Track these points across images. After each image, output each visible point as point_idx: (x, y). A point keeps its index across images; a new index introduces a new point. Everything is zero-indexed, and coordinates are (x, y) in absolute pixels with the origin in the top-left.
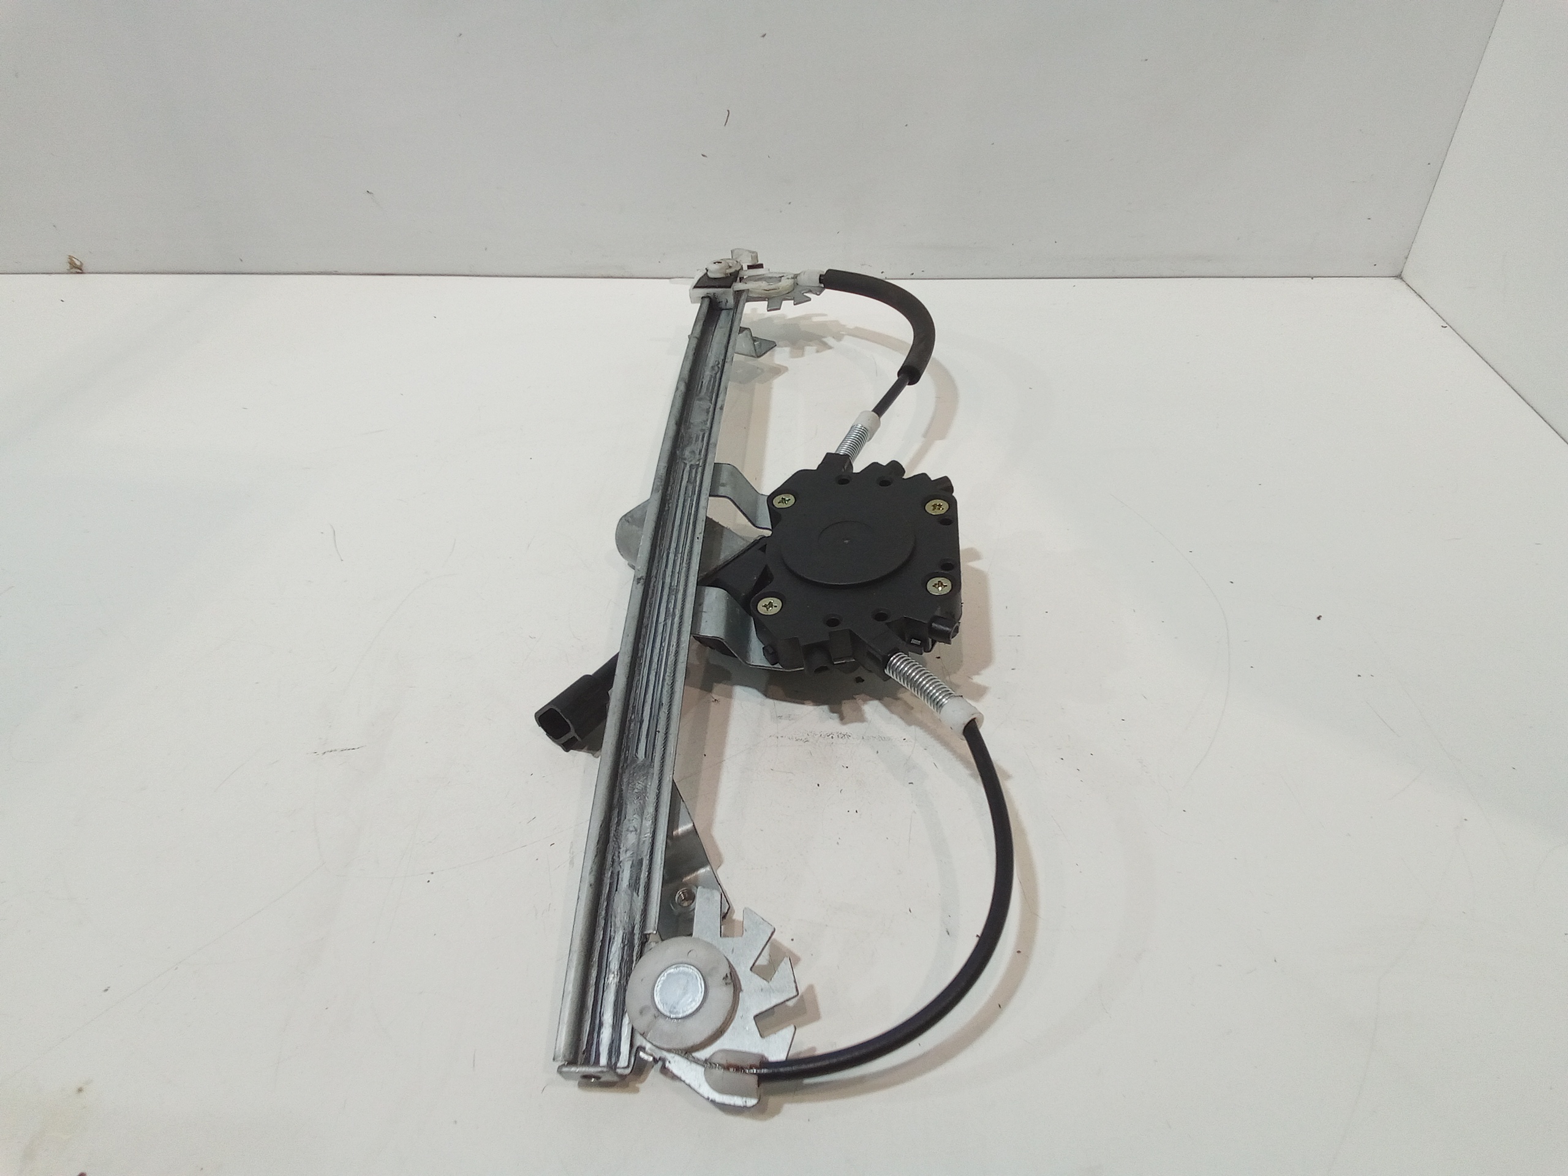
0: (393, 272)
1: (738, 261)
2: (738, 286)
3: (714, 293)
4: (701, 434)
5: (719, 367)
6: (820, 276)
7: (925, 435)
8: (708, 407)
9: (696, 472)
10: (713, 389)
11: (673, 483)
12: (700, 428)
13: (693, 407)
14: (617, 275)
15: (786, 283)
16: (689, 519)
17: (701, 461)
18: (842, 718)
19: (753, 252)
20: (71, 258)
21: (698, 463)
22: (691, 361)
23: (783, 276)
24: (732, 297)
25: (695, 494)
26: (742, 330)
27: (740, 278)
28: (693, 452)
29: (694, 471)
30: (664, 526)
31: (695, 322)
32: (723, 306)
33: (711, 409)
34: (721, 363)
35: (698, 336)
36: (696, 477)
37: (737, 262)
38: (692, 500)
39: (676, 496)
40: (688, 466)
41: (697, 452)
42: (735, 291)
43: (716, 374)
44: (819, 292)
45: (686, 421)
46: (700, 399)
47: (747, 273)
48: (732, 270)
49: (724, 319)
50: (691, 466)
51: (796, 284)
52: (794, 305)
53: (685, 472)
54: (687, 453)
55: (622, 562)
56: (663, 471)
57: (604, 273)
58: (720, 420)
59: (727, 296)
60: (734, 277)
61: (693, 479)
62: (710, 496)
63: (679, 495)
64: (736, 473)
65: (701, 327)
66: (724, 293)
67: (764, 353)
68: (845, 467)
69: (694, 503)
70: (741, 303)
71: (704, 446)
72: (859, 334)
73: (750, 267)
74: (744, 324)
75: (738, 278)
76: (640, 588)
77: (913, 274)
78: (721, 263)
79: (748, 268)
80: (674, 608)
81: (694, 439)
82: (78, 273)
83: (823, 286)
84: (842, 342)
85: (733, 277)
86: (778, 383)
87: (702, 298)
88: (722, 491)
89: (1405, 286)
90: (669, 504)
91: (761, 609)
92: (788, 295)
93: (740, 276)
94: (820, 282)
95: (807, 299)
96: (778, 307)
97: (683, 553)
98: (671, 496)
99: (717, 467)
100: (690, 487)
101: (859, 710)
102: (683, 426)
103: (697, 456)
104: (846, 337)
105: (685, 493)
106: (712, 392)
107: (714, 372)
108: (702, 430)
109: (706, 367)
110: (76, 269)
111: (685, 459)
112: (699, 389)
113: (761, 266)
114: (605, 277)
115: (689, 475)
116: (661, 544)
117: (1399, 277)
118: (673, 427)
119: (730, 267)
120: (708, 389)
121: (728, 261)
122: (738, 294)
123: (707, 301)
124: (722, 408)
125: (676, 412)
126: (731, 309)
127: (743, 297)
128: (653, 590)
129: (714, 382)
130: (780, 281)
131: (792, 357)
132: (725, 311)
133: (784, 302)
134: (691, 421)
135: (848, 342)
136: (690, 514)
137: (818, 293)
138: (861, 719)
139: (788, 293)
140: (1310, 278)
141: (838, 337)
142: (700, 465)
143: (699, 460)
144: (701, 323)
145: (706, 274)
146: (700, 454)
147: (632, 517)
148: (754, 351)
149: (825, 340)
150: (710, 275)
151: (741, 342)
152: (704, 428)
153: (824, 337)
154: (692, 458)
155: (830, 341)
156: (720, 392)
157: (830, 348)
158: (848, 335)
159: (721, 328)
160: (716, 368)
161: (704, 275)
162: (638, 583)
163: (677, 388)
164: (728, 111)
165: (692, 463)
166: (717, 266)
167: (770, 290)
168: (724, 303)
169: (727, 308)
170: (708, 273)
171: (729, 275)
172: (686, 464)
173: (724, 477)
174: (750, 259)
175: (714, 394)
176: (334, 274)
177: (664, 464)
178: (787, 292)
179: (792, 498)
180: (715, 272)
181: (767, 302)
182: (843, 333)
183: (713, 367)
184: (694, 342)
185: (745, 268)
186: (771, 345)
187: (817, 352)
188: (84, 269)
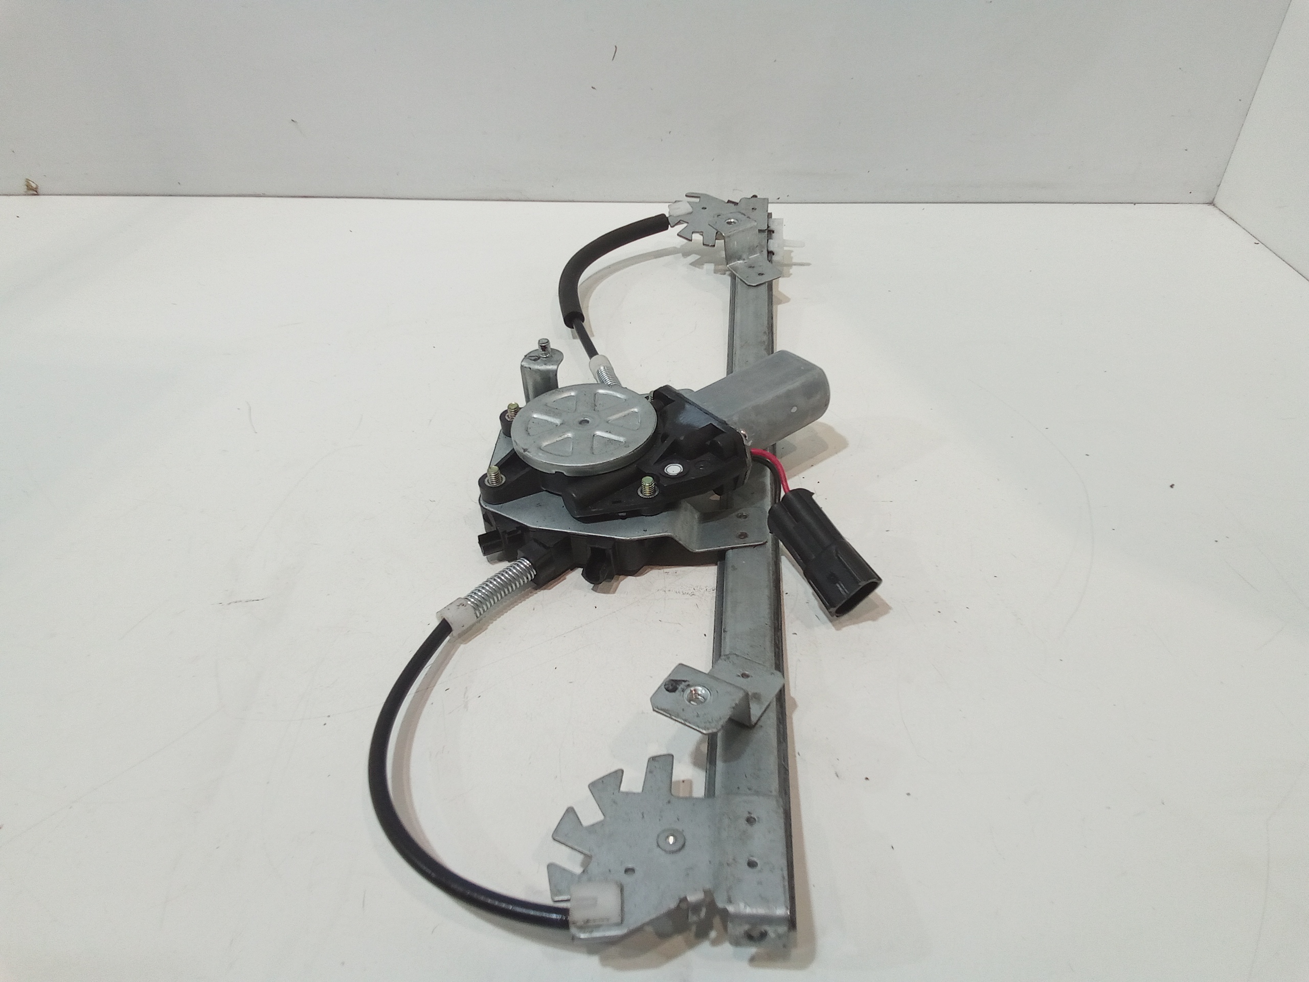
14: (514, 198)
20: (27, 181)
77: (779, 198)
82: (35, 195)
89: (1218, 211)
110: (33, 191)
114: (504, 200)
117: (1212, 203)
140: (1133, 205)
176: (262, 196)
188: (39, 191)
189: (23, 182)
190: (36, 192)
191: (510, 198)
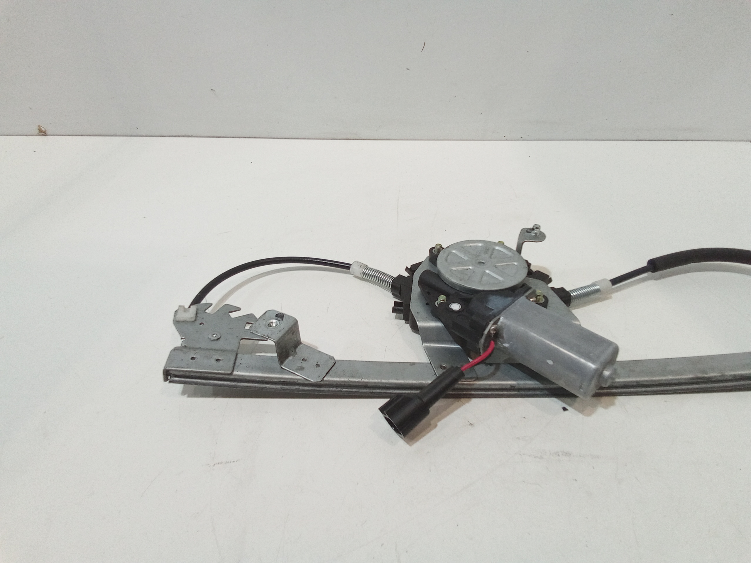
20: (39, 126)
82: (44, 135)
110: (43, 133)
114: (345, 139)
164: (424, 43)
188: (48, 133)
189: (37, 128)
190: (45, 133)
191: (349, 138)
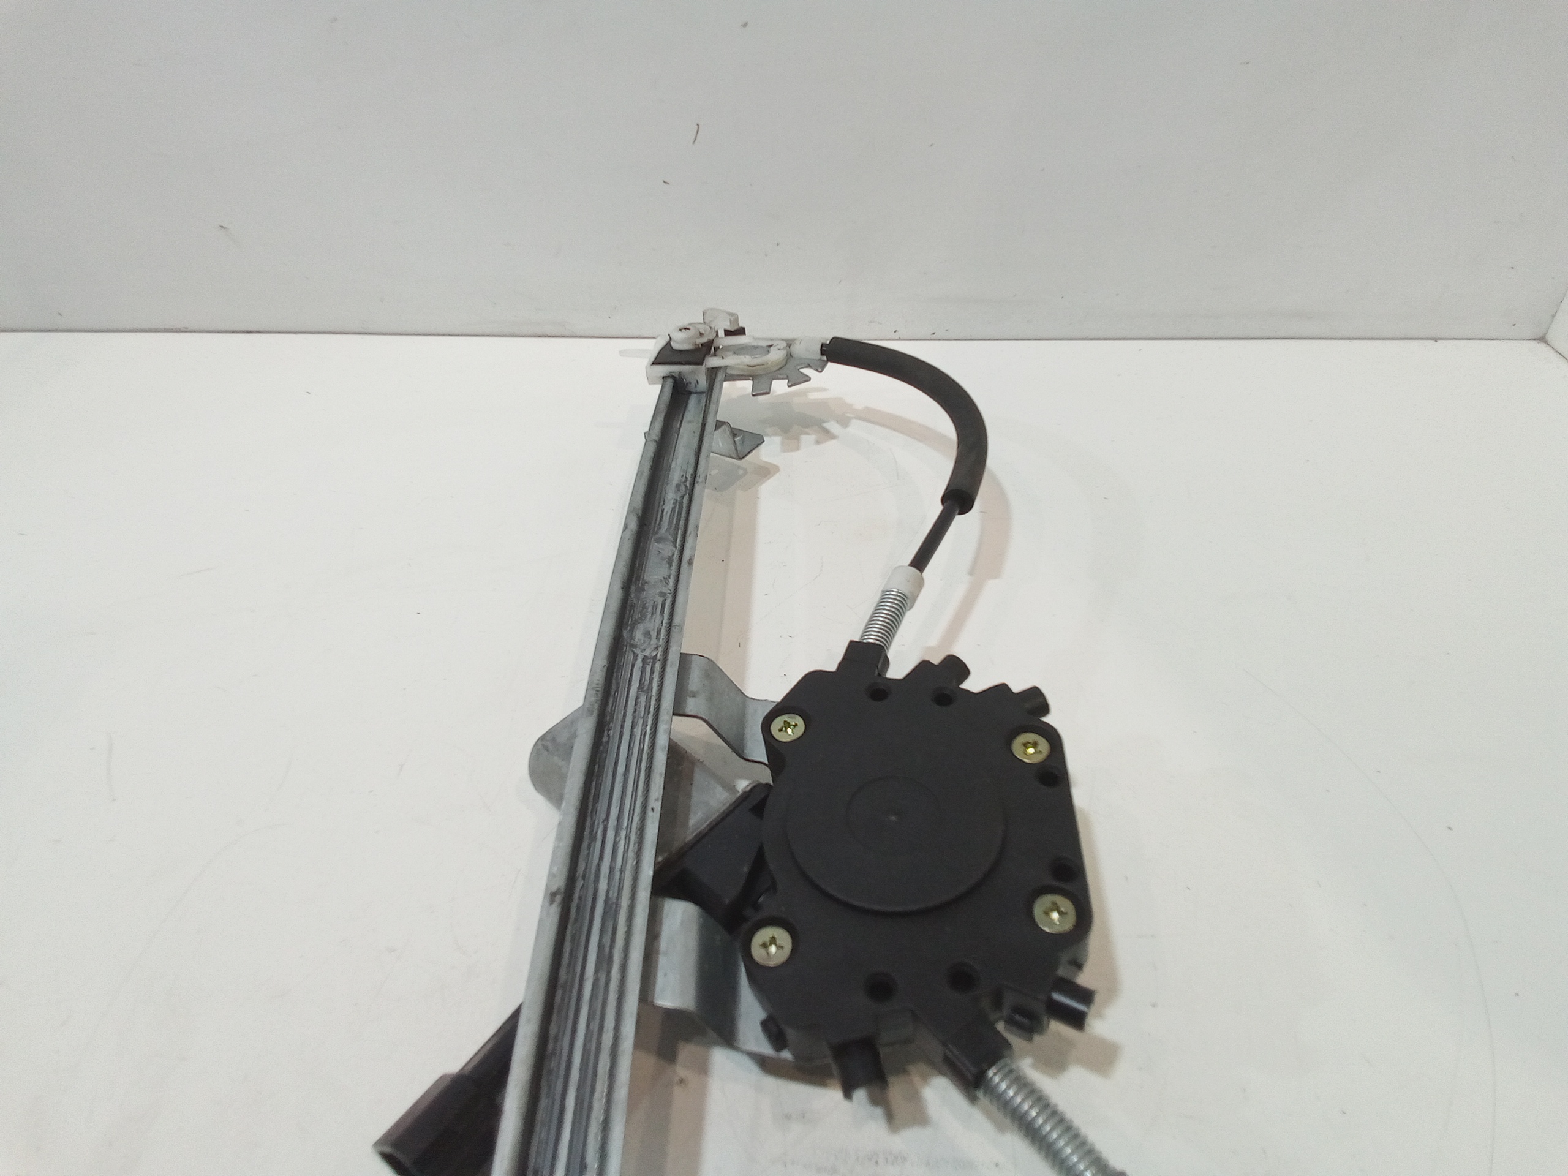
0: (261, 329)
1: (713, 326)
2: (712, 362)
3: (680, 373)
4: (660, 600)
5: (686, 486)
6: (822, 345)
7: (971, 572)
8: (670, 554)
9: (652, 672)
10: (677, 524)
11: (617, 691)
12: (658, 591)
13: (648, 552)
14: (554, 334)
15: (776, 356)
16: (640, 760)
17: (660, 649)
18: (890, 1117)
19: (732, 314)
21: (654, 654)
22: (646, 480)
23: (771, 346)
24: (705, 377)
25: (649, 712)
26: (719, 424)
27: (714, 348)
28: (647, 634)
29: (648, 668)
30: (600, 774)
31: (654, 414)
32: (692, 388)
33: (676, 558)
34: (689, 479)
35: (657, 438)
36: (651, 679)
37: (711, 328)
38: (645, 725)
39: (621, 716)
40: (640, 660)
41: (654, 634)
42: (708, 369)
43: (682, 497)
44: (820, 368)
45: (638, 579)
46: (659, 541)
47: (725, 341)
48: (704, 340)
49: (693, 406)
50: (645, 658)
51: (790, 356)
52: (789, 386)
53: (635, 670)
54: (639, 635)
55: (540, 801)
56: (600, 676)
57: (539, 331)
58: (688, 583)
59: (697, 376)
60: (707, 348)
61: (647, 683)
62: (673, 714)
63: (625, 715)
64: (712, 670)
65: (662, 424)
66: (693, 372)
67: (749, 453)
68: (879, 666)
69: (648, 728)
70: (717, 385)
71: (664, 624)
72: (871, 417)
73: (728, 333)
74: (720, 417)
75: (713, 349)
76: (555, 911)
77: (934, 334)
78: (689, 329)
79: (726, 335)
80: (612, 947)
81: (650, 609)
83: (825, 358)
84: (849, 429)
85: (704, 348)
86: (766, 489)
87: (663, 378)
88: (691, 705)
89: (1552, 354)
90: (609, 730)
91: (757, 952)
92: (780, 371)
93: (715, 344)
94: (823, 352)
95: (806, 378)
96: (768, 391)
97: (629, 828)
98: (612, 716)
99: (685, 659)
100: (643, 699)
101: (915, 1098)
102: (633, 587)
103: (654, 641)
104: (854, 421)
105: (635, 712)
106: (677, 528)
107: (680, 494)
108: (662, 594)
109: (668, 486)
111: (636, 646)
112: (658, 523)
113: (741, 331)
114: (539, 336)
115: (641, 676)
116: (594, 810)
117: (1543, 339)
118: (618, 594)
119: (701, 334)
120: (670, 522)
121: (698, 326)
122: (713, 373)
123: (670, 383)
124: (690, 562)
125: (623, 569)
126: (703, 393)
127: (720, 376)
128: (578, 907)
129: (681, 509)
130: (769, 352)
131: (784, 451)
132: (695, 395)
133: (774, 382)
134: (645, 578)
135: (857, 428)
136: (641, 751)
137: (820, 370)
138: (920, 1119)
139: (779, 369)
140: (1433, 341)
141: (844, 422)
142: (658, 658)
143: (657, 648)
144: (661, 418)
145: (668, 344)
146: (658, 637)
147: (553, 740)
148: (735, 452)
149: (825, 425)
150: (675, 346)
151: (718, 441)
152: (664, 590)
153: (824, 422)
154: (646, 645)
155: (833, 427)
156: (688, 533)
157: (833, 437)
158: (855, 418)
159: (690, 422)
160: (683, 488)
161: (667, 344)
162: (552, 902)
163: (626, 527)
164: (698, 125)
165: (647, 653)
166: (682, 335)
167: (755, 366)
168: (693, 385)
169: (698, 390)
170: (672, 343)
171: (700, 346)
172: (636, 656)
173: (695, 680)
174: (729, 324)
175: (680, 531)
176: (183, 332)
177: (602, 662)
178: (779, 367)
179: (799, 721)
180: (682, 342)
181: (751, 382)
182: (849, 415)
183: (678, 486)
184: (652, 447)
185: (721, 334)
186: (757, 441)
187: (818, 442)
191: (548, 333)
